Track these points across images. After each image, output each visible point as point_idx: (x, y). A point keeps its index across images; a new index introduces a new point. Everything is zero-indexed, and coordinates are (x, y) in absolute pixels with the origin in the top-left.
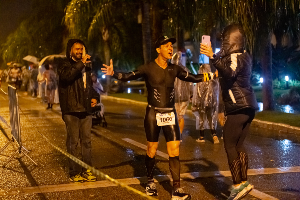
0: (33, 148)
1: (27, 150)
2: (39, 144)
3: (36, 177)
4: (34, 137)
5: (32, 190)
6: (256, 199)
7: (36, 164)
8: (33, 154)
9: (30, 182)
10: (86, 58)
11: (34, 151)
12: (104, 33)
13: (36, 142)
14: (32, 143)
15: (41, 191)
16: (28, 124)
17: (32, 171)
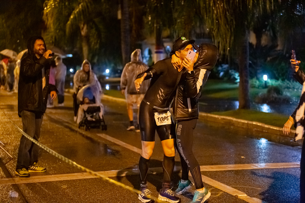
0: (8, 141)
1: (2, 144)
2: (14, 137)
3: (10, 169)
4: (10, 131)
5: (7, 182)
6: (223, 192)
7: (12, 157)
8: (9, 148)
9: (5, 174)
10: (48, 53)
11: (10, 144)
12: (83, 28)
13: (11, 135)
14: (8, 136)
15: (15, 182)
16: (4, 118)
17: (7, 163)
